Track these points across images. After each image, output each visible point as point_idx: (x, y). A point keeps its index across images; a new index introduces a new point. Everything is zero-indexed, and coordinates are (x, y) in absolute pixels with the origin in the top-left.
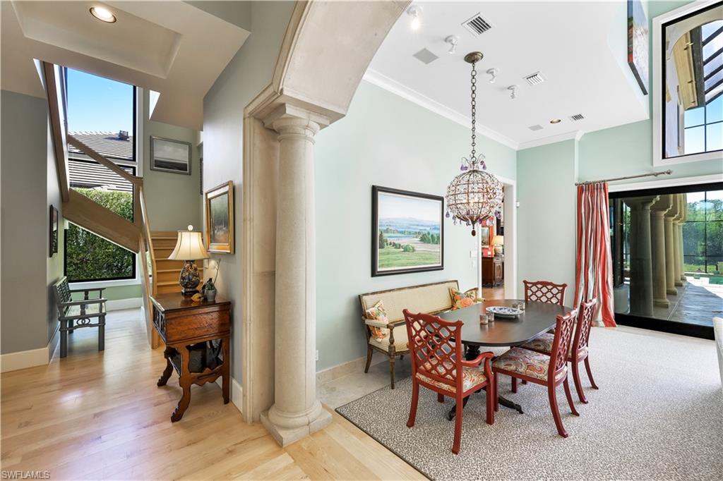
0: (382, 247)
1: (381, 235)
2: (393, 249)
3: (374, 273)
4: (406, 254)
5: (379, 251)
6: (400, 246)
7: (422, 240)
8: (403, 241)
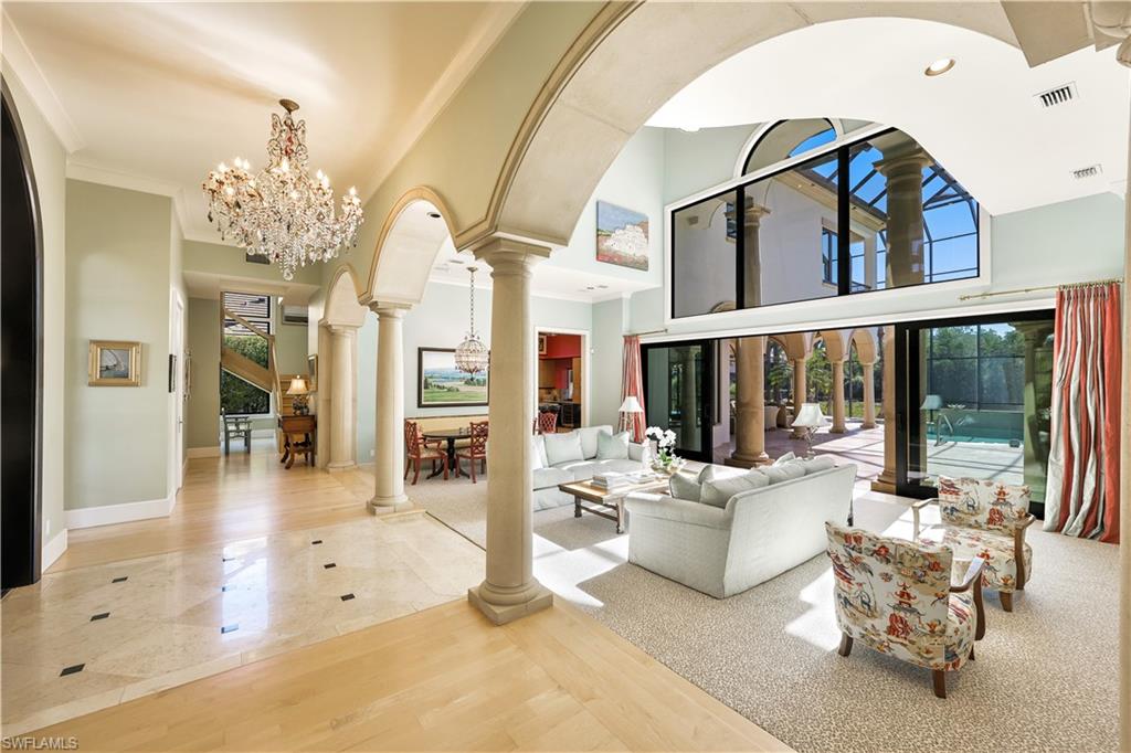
0: (426, 387)
1: (426, 381)
2: (437, 390)
3: (420, 405)
4: (450, 393)
5: (423, 390)
6: (444, 387)
7: (466, 383)
8: (448, 384)
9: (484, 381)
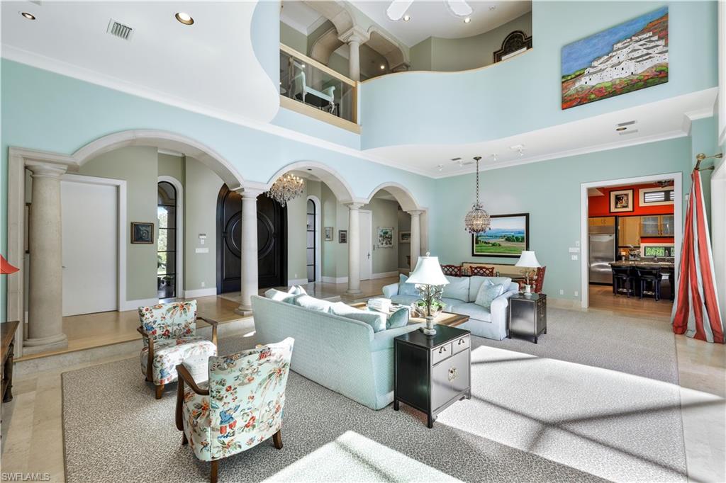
0: (476, 243)
1: (476, 239)
2: (484, 245)
3: (473, 255)
4: (494, 247)
6: (489, 243)
7: (506, 240)
8: (492, 241)
9: (523, 238)
